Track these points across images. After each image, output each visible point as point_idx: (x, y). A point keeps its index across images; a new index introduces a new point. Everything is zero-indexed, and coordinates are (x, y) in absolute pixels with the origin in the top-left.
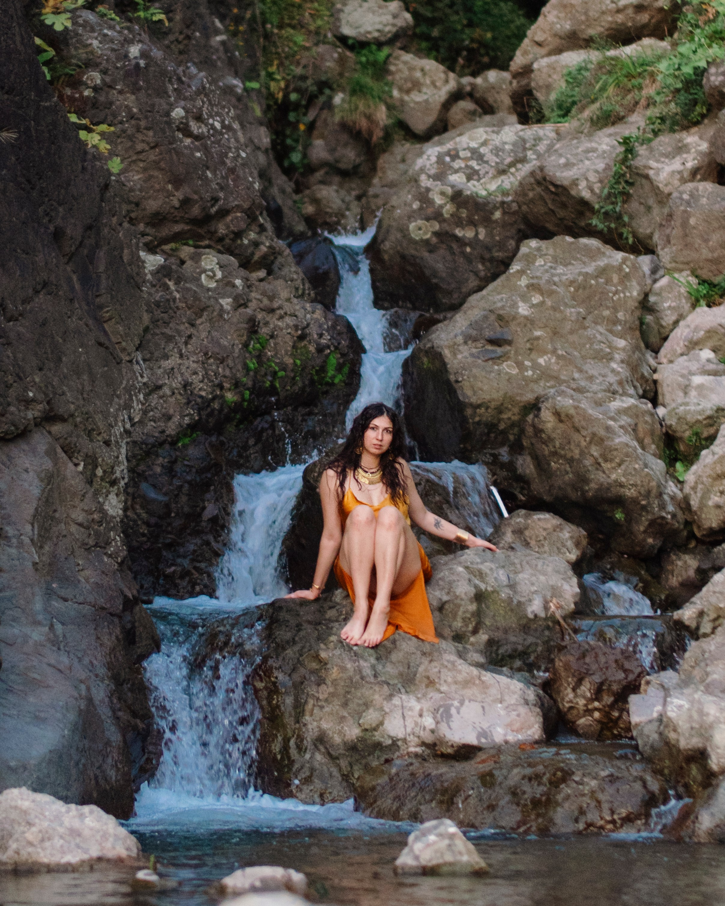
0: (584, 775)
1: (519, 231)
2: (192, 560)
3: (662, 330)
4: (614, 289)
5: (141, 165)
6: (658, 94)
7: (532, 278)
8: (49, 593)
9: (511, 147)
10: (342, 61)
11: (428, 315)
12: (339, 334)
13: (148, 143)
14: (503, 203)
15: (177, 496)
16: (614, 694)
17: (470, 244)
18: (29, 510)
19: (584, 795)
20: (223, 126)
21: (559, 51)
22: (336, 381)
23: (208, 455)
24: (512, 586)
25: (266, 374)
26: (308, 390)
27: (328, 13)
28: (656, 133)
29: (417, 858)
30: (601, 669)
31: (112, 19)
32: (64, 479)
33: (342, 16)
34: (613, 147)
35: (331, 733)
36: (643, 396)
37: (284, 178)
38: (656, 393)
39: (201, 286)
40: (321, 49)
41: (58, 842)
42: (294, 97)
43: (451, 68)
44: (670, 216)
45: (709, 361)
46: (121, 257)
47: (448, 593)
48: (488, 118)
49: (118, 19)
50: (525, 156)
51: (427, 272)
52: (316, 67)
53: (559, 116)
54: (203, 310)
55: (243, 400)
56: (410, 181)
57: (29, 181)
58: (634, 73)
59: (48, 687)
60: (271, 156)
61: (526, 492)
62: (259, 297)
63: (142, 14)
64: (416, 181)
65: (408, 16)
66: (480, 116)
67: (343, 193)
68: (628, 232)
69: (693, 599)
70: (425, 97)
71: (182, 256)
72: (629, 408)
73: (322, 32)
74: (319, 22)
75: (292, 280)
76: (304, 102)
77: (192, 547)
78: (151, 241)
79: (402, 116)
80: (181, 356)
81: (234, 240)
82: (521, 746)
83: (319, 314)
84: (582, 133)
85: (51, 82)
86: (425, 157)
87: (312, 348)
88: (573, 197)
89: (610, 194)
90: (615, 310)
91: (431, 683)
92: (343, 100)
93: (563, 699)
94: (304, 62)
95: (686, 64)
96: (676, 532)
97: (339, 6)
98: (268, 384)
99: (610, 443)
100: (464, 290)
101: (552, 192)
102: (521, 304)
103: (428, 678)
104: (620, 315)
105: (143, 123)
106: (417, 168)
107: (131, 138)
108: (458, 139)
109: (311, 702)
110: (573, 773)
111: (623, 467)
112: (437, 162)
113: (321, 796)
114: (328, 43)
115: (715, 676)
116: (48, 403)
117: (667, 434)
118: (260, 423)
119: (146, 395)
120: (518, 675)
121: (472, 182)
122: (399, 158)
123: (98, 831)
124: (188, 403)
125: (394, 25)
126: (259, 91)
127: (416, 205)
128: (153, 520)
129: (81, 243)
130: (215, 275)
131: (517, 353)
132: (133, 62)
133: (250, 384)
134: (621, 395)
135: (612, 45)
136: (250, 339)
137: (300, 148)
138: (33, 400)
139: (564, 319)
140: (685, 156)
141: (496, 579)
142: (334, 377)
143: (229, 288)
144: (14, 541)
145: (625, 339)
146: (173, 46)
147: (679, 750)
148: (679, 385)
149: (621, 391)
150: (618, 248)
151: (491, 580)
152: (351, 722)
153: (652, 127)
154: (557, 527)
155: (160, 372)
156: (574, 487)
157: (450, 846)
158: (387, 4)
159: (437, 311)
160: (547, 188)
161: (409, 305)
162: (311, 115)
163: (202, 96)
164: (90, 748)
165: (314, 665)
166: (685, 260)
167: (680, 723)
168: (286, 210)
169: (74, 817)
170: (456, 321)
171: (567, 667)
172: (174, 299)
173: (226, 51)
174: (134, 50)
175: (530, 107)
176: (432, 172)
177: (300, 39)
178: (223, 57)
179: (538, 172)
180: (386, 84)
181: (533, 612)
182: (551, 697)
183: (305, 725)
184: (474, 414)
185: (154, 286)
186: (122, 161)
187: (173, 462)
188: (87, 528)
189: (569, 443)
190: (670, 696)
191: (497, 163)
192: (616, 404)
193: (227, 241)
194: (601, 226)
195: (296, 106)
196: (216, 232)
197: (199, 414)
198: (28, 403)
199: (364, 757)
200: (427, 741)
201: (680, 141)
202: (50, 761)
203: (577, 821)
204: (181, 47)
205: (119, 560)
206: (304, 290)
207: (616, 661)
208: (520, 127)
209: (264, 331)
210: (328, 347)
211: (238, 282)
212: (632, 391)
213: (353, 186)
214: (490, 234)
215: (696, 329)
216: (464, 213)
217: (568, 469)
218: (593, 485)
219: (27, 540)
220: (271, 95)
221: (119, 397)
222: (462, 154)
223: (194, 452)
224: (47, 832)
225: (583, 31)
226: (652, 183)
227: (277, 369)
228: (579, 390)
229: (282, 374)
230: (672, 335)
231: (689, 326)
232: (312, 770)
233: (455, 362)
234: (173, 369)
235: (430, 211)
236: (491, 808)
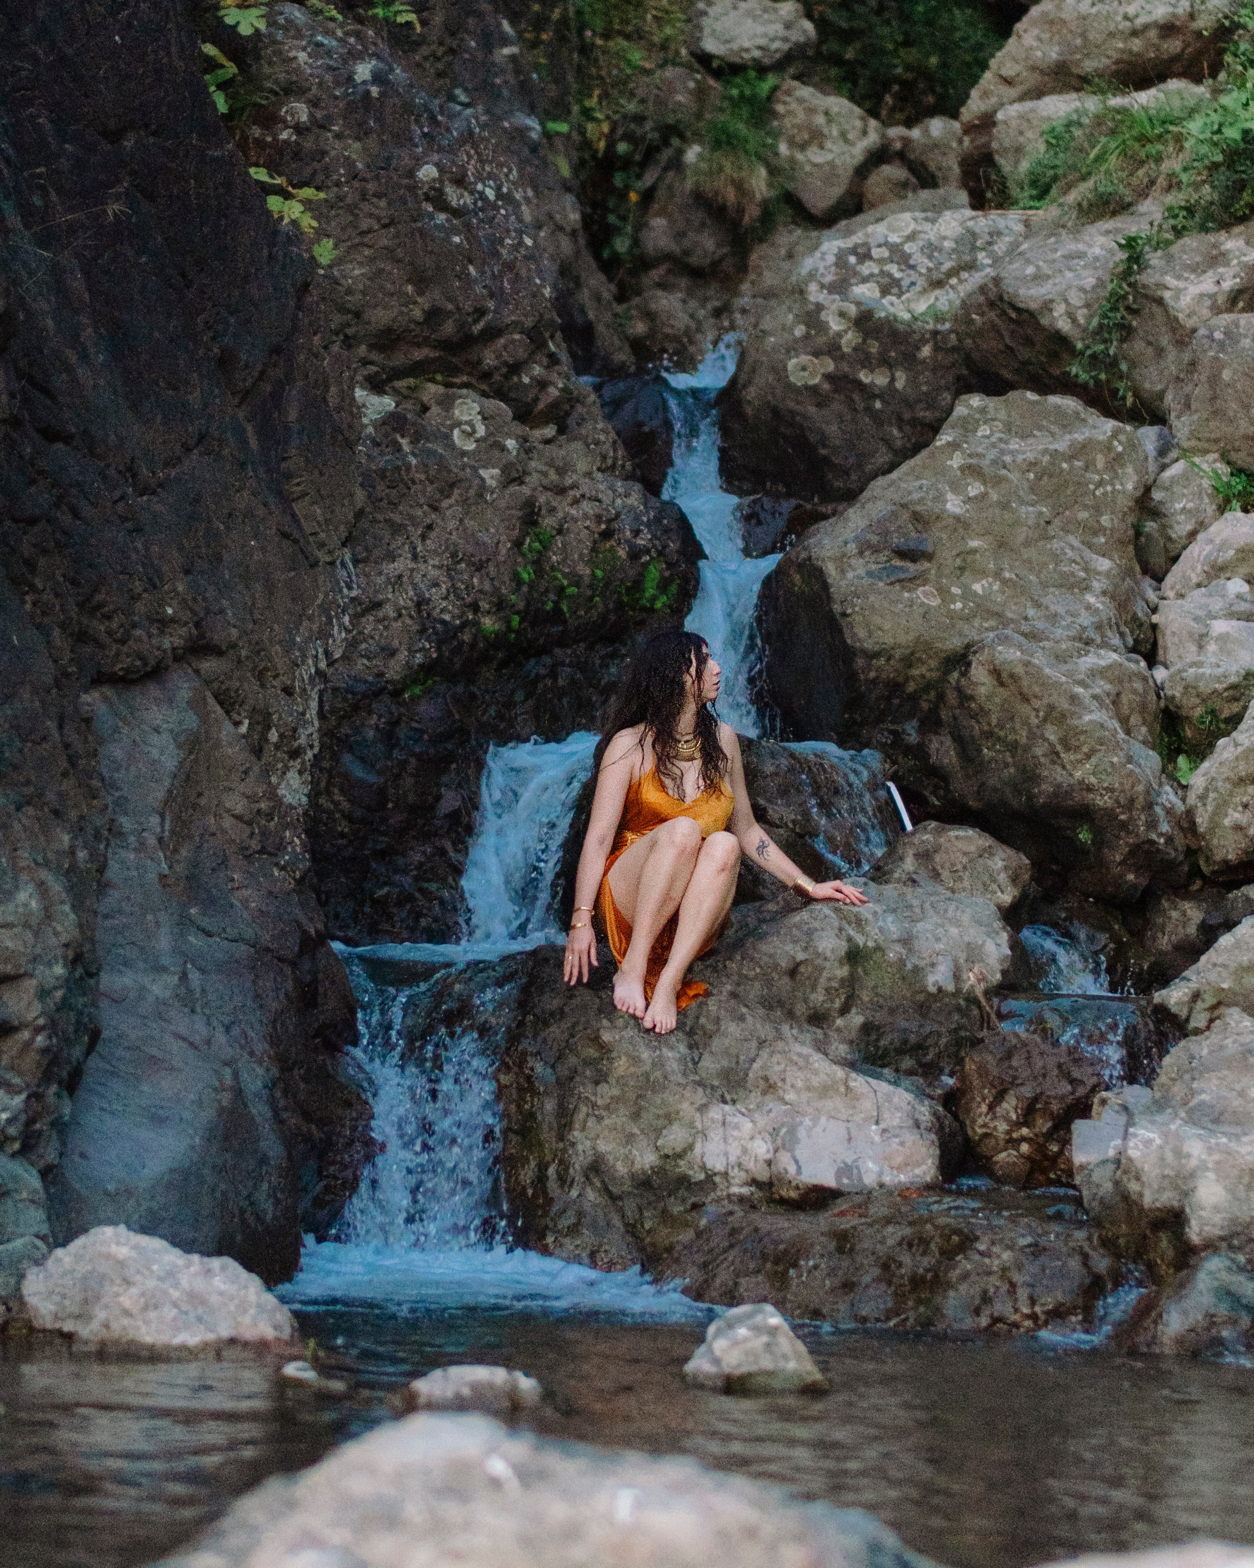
0: (993, 1243)
1: (959, 378)
2: (416, 879)
3: (1170, 546)
4: (1097, 477)
5: (367, 252)
6: (1185, 169)
7: (970, 456)
8: (184, 923)
9: (953, 245)
10: (701, 93)
11: (809, 506)
12: (667, 531)
13: (379, 219)
14: (935, 333)
15: (398, 776)
16: (1052, 1116)
17: (880, 396)
18: (159, 794)
19: (989, 1273)
20: (499, 195)
21: (1037, 93)
22: (658, 605)
23: (450, 714)
24: (906, 941)
25: (547, 591)
26: (613, 617)
27: (683, 17)
28: (1179, 233)
29: (717, 1361)
30: (1035, 1078)
31: (332, 19)
32: (217, 745)
33: (705, 21)
34: (1111, 252)
35: (611, 1158)
36: (1134, 650)
37: (601, 277)
38: (1155, 644)
39: (452, 446)
40: (670, 72)
41: (170, 1313)
42: (622, 147)
43: (873, 113)
44: (1193, 364)
45: (1240, 597)
46: (325, 400)
47: (805, 949)
48: (925, 194)
49: (340, 17)
50: (975, 260)
51: (813, 438)
52: (660, 102)
53: (1032, 198)
54: (452, 485)
55: (510, 629)
56: (793, 292)
57: (183, 275)
58: (1150, 133)
59: (172, 1069)
60: (582, 242)
61: (942, 792)
62: (544, 468)
63: (380, 12)
64: (802, 292)
65: (809, 26)
66: (914, 190)
67: (693, 304)
68: (1127, 389)
69: (1186, 973)
70: (830, 157)
71: (425, 399)
72: (1110, 667)
73: (673, 47)
74: (668, 31)
75: (597, 443)
76: (638, 158)
77: (416, 857)
78: (377, 373)
79: (790, 186)
80: (415, 557)
81: (507, 377)
82: (904, 1192)
83: (635, 499)
84: (1064, 226)
85: (228, 117)
86: (818, 254)
87: (622, 553)
88: (1042, 329)
89: (1101, 326)
90: (1098, 510)
91: (769, 1087)
92: (700, 155)
93: (974, 1121)
94: (641, 92)
95: (1231, 124)
96: (1171, 865)
97: (701, 6)
98: (549, 606)
99: (1075, 722)
100: (869, 468)
101: (1011, 319)
102: (950, 496)
103: (766, 1079)
104: (1105, 520)
105: (371, 187)
106: (804, 271)
107: (351, 209)
108: (870, 229)
109: (584, 1109)
110: (977, 1239)
111: (1094, 760)
112: (836, 265)
113: (592, 1255)
114: (681, 65)
115: (1204, 1097)
116: (197, 625)
117: (1166, 711)
118: (536, 667)
119: (355, 617)
120: (907, 1082)
121: (889, 297)
122: (783, 252)
123: (232, 1299)
124: (422, 631)
125: (785, 40)
126: (568, 137)
127: (799, 331)
128: (358, 813)
129: (262, 373)
130: (474, 431)
131: (939, 575)
132: (361, 89)
133: (521, 605)
134: (1099, 647)
135: (1117, 89)
136: (524, 534)
137: (629, 229)
138: (173, 620)
139: (1016, 523)
140: (1221, 270)
141: (881, 930)
142: (654, 599)
143: (496, 453)
144: (132, 839)
145: (1111, 559)
146: (427, 65)
147: (1142, 1209)
148: (1191, 635)
149: (1099, 640)
150: (1108, 412)
151: (874, 932)
152: (645, 1143)
153: (1172, 222)
154: (984, 850)
155: (381, 580)
156: (1017, 790)
157: (768, 1345)
158: (778, 5)
159: (824, 501)
160: (1004, 313)
161: (781, 488)
162: (649, 179)
163: (467, 147)
164: (235, 1167)
165: (592, 1052)
166: (1213, 436)
167: (1146, 1168)
168: (600, 328)
169: (195, 1275)
170: (847, 520)
171: (982, 1071)
172: (408, 467)
173: (517, 72)
174: (363, 71)
175: (988, 180)
176: (829, 279)
177: (637, 56)
178: (512, 80)
179: (991, 286)
180: (768, 134)
181: (936, 983)
182: (956, 1117)
183: (573, 1144)
184: (869, 667)
185: (377, 444)
186: (336, 246)
187: (395, 723)
188: (249, 823)
189: (1012, 718)
190: (1134, 1125)
191: (929, 270)
192: (1091, 660)
193: (497, 377)
194: (1084, 377)
195: (626, 163)
196: (479, 362)
197: (439, 649)
198: (164, 623)
199: (660, 1198)
200: (760, 1178)
201: (1215, 246)
202: (169, 1185)
203: (977, 1312)
204: (440, 66)
205: (298, 875)
206: (615, 459)
207: (1060, 1066)
208: (969, 213)
209: (548, 522)
210: (648, 552)
211: (511, 443)
212: (1116, 641)
213: (711, 292)
214: (912, 382)
215: (1223, 547)
216: (874, 347)
217: (1010, 760)
218: (1047, 787)
219: (152, 841)
220: (586, 144)
221: (310, 618)
222: (876, 253)
223: (427, 709)
224: (154, 1296)
225: (1077, 63)
226: (1166, 311)
227: (565, 582)
228: (1033, 636)
229: (573, 590)
230: (1185, 554)
231: (1211, 541)
232: (580, 1214)
233: (843, 583)
234: (400, 577)
235: (821, 340)
236: (848, 1286)
